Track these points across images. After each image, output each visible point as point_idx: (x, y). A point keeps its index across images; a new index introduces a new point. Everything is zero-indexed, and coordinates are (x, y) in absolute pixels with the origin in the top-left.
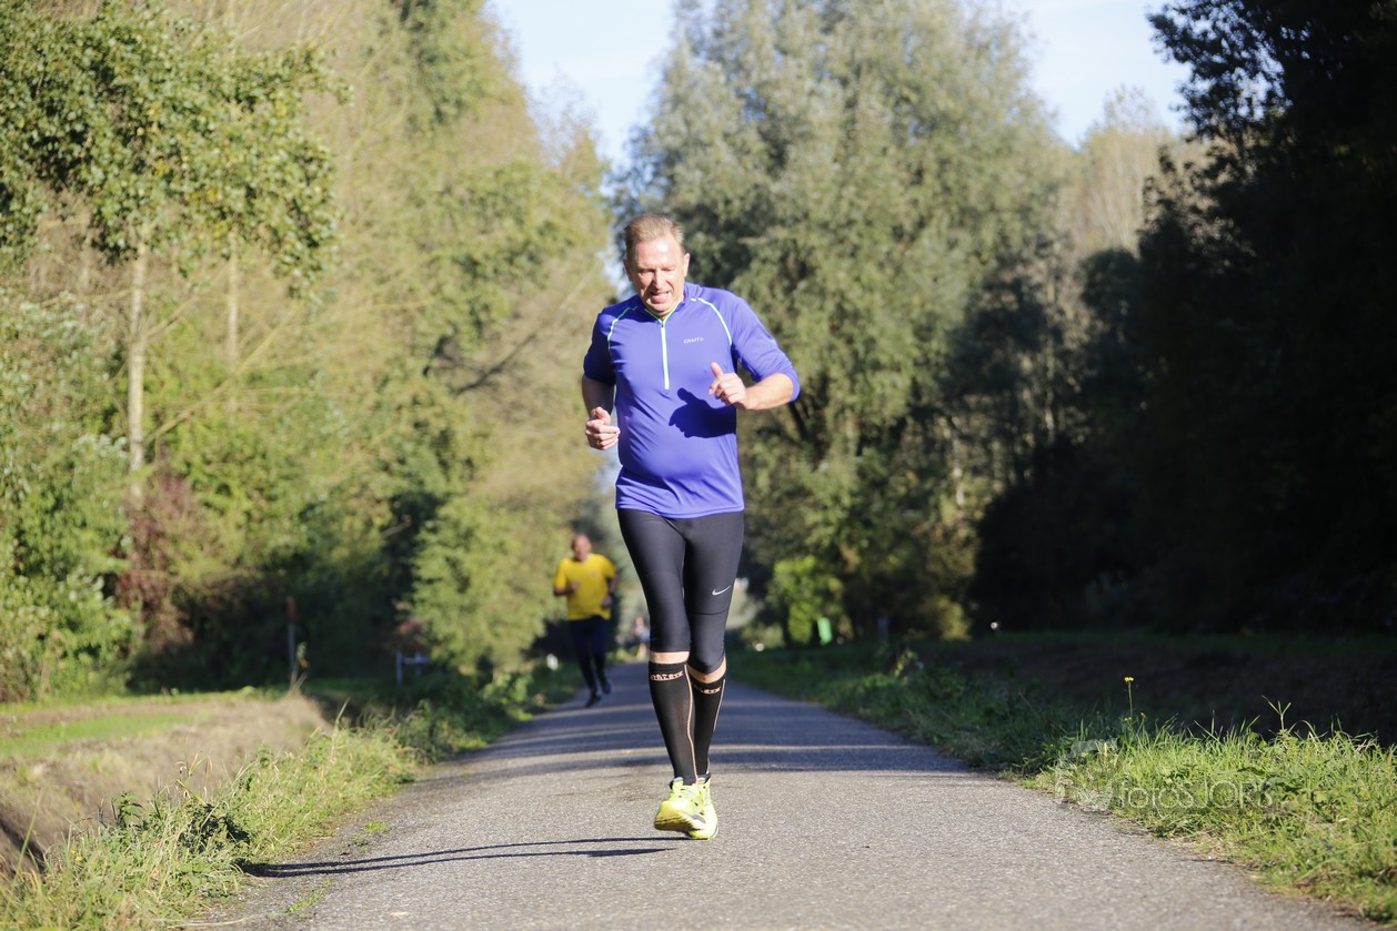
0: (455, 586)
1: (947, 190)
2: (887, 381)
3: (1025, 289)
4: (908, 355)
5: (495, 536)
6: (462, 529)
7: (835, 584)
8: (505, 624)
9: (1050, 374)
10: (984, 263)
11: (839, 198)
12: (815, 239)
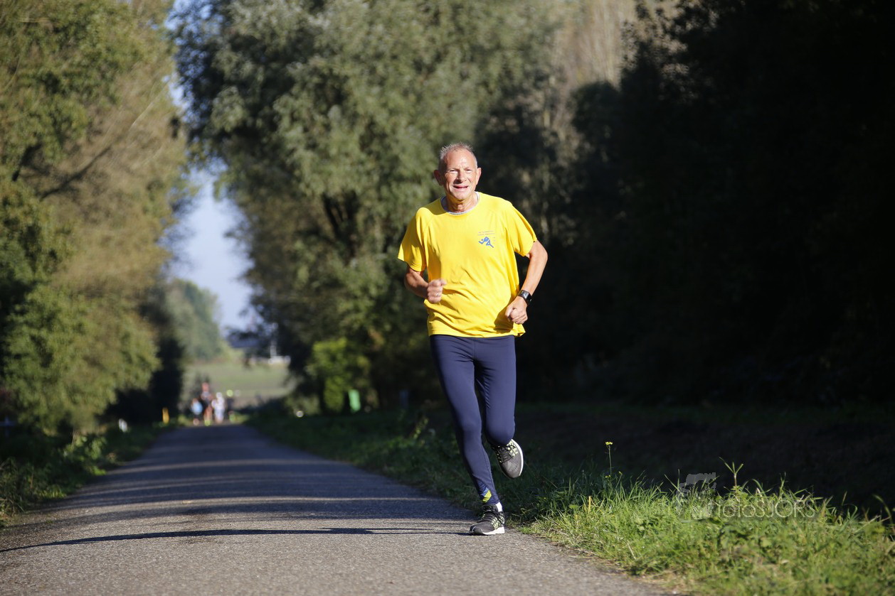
0: (40, 360)
1: (460, 30)
2: (409, 192)
3: (525, 115)
4: (428, 171)
5: (75, 318)
6: (46, 314)
7: (362, 361)
8: (83, 393)
9: (546, 187)
10: (490, 93)
11: (369, 33)
12: (348, 69)
